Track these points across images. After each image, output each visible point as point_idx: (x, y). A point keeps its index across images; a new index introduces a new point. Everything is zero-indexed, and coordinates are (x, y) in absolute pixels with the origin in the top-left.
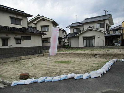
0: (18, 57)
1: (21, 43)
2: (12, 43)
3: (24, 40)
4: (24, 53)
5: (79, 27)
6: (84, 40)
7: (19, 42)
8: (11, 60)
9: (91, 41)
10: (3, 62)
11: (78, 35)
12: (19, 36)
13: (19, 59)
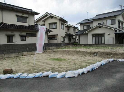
0: (20, 53)
1: (26, 40)
2: (17, 40)
3: (29, 37)
4: (28, 49)
5: (89, 24)
6: (93, 38)
7: (24, 38)
8: (14, 55)
9: (100, 38)
10: (6, 57)
11: (86, 32)
12: (24, 34)
13: (21, 55)
